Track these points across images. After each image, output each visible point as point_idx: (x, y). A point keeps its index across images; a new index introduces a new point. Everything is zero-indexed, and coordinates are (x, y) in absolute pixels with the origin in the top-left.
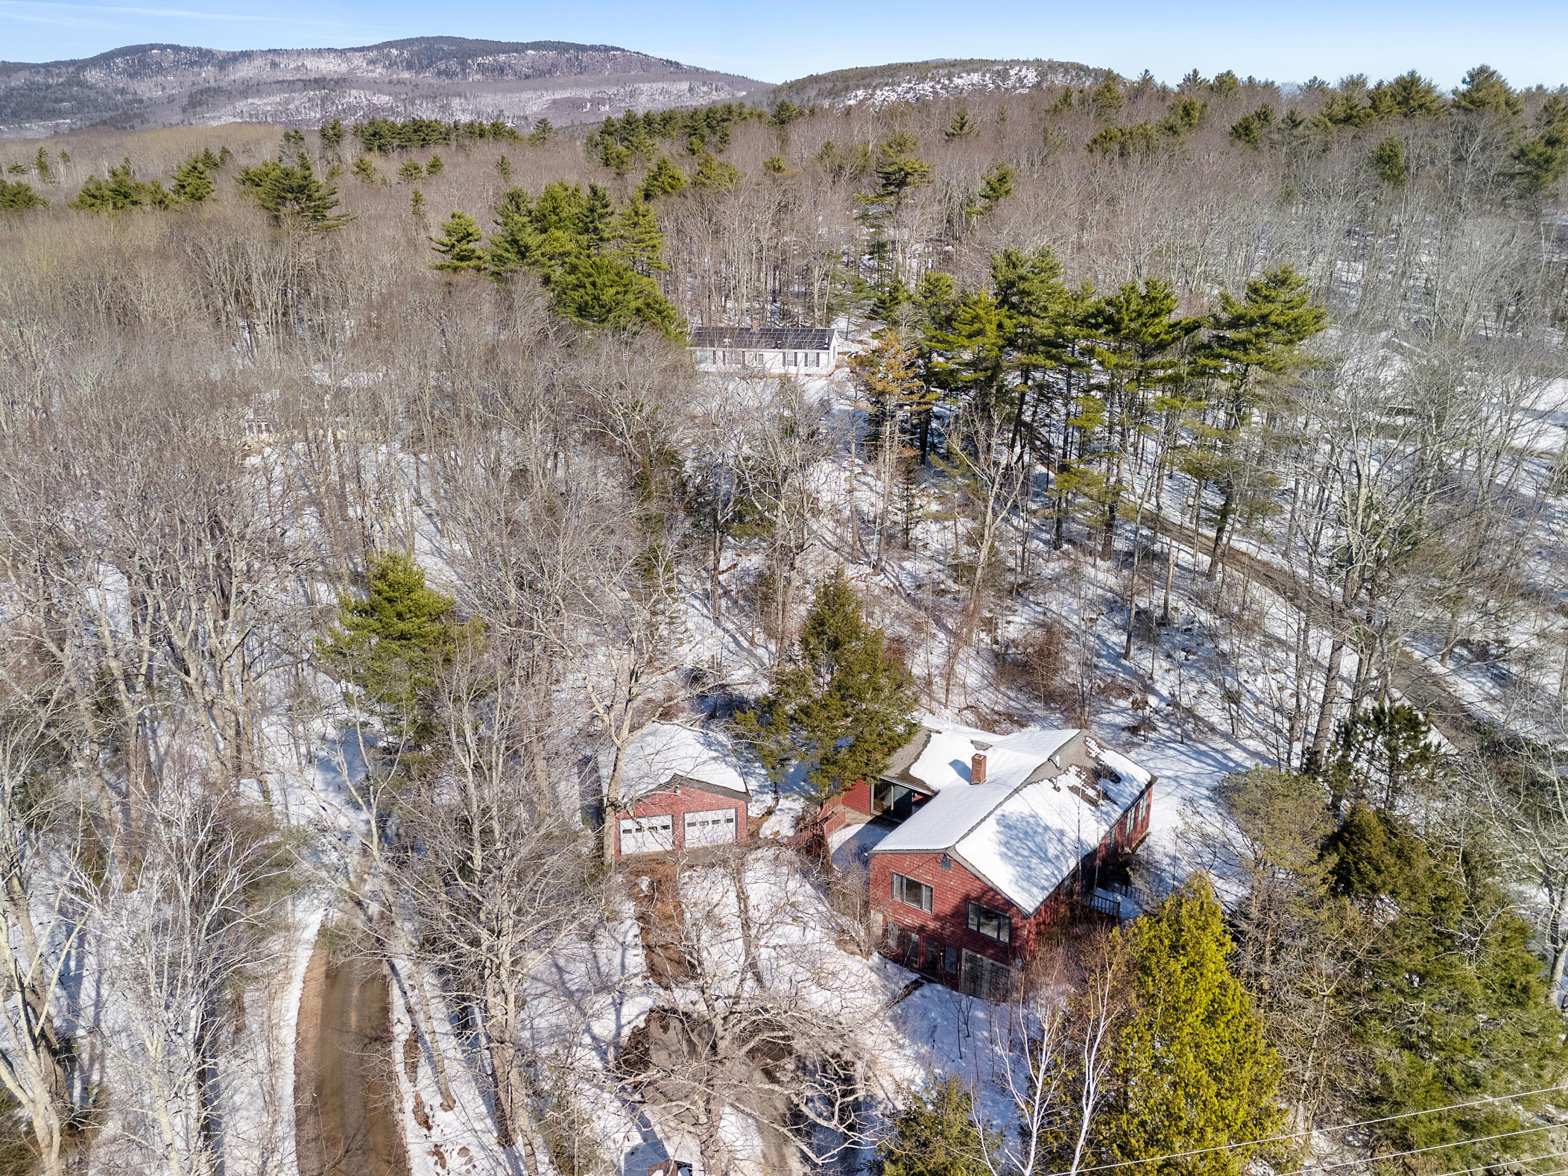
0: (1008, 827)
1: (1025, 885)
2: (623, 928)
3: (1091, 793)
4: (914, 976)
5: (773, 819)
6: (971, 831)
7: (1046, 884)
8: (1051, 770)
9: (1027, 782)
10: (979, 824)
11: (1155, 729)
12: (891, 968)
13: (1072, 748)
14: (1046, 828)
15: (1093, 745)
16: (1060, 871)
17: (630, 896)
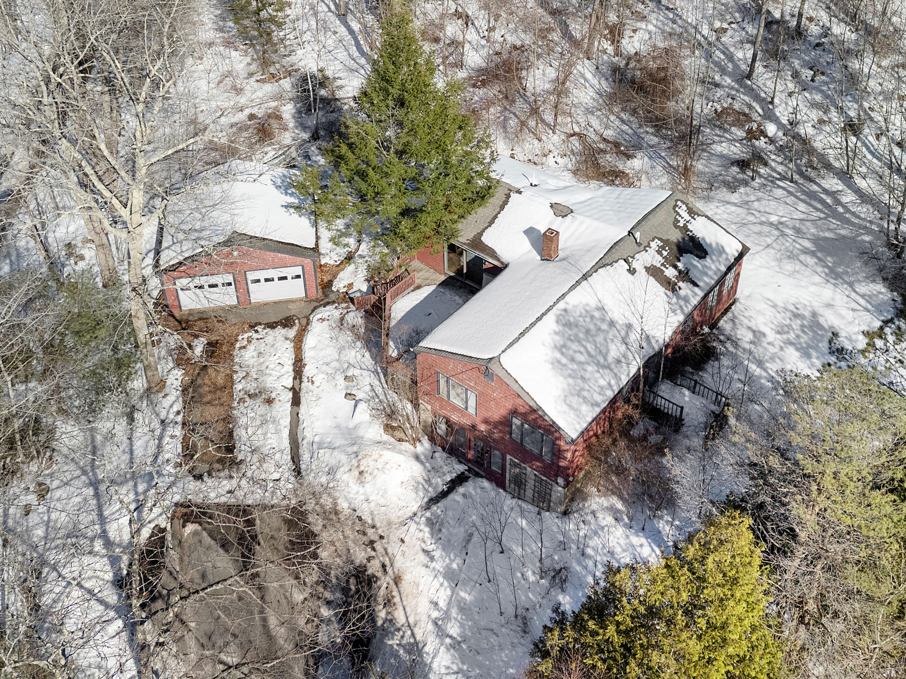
0: (568, 325)
1: (575, 400)
2: (166, 403)
3: (670, 273)
4: (461, 468)
5: (351, 268)
6: (522, 334)
7: (598, 398)
8: (629, 246)
9: (601, 264)
10: (533, 324)
11: (766, 164)
12: (440, 455)
13: (661, 215)
14: (612, 324)
15: (683, 211)
16: (619, 379)
17: (178, 363)
